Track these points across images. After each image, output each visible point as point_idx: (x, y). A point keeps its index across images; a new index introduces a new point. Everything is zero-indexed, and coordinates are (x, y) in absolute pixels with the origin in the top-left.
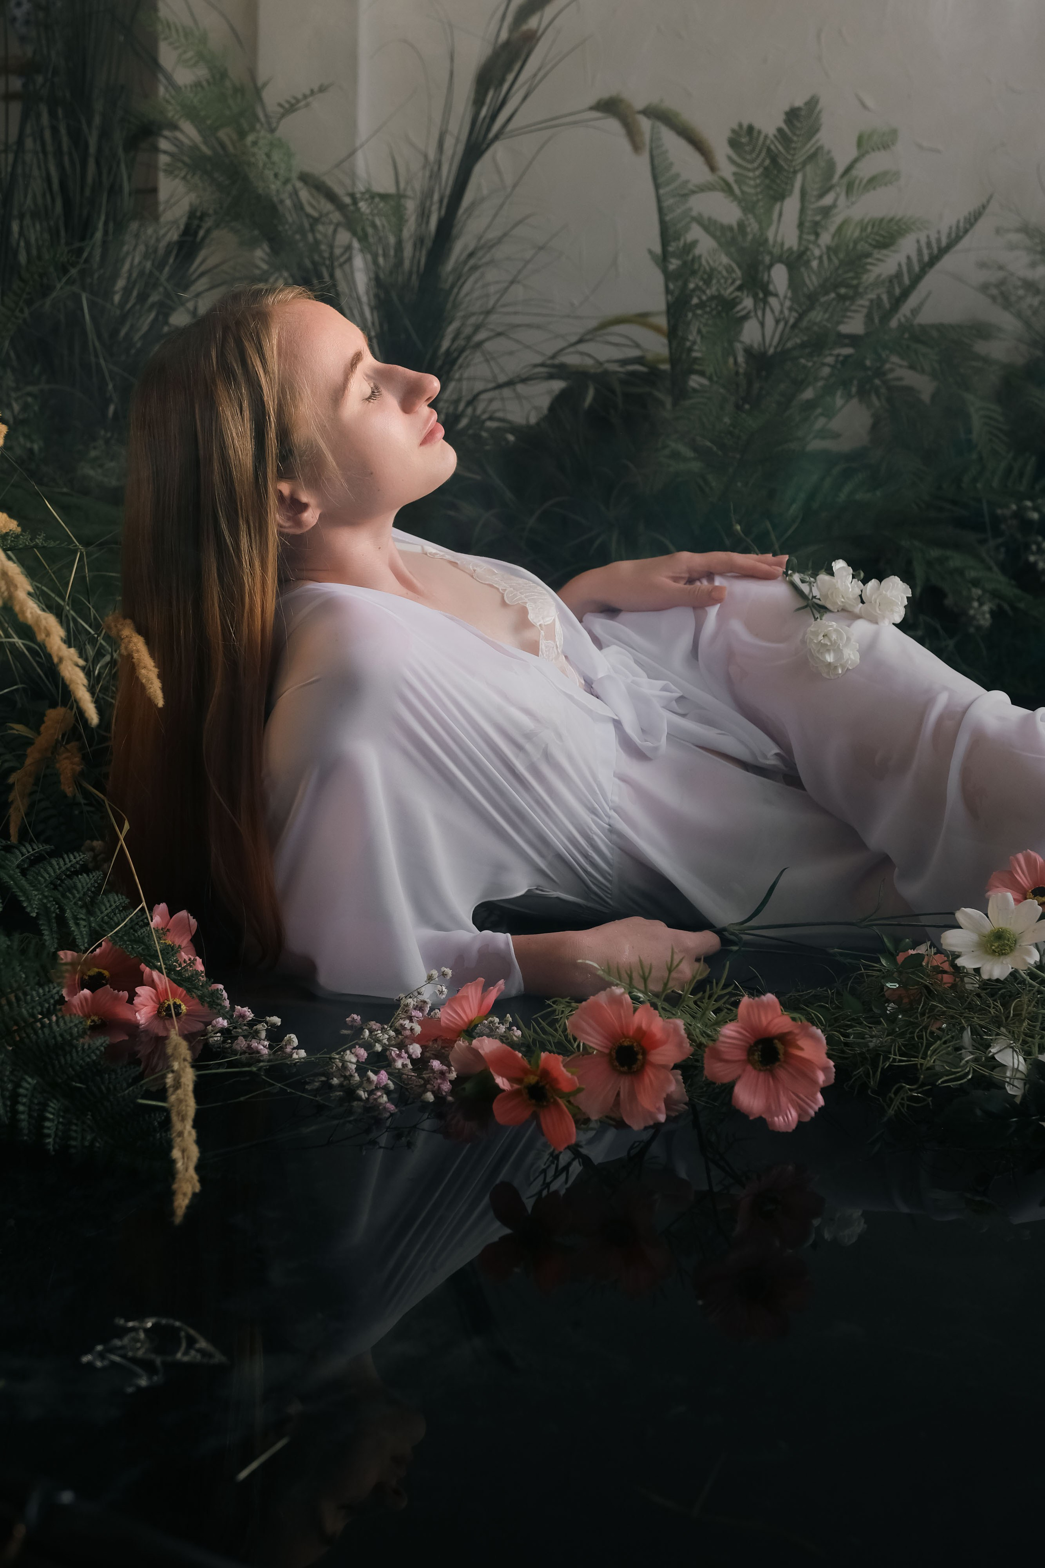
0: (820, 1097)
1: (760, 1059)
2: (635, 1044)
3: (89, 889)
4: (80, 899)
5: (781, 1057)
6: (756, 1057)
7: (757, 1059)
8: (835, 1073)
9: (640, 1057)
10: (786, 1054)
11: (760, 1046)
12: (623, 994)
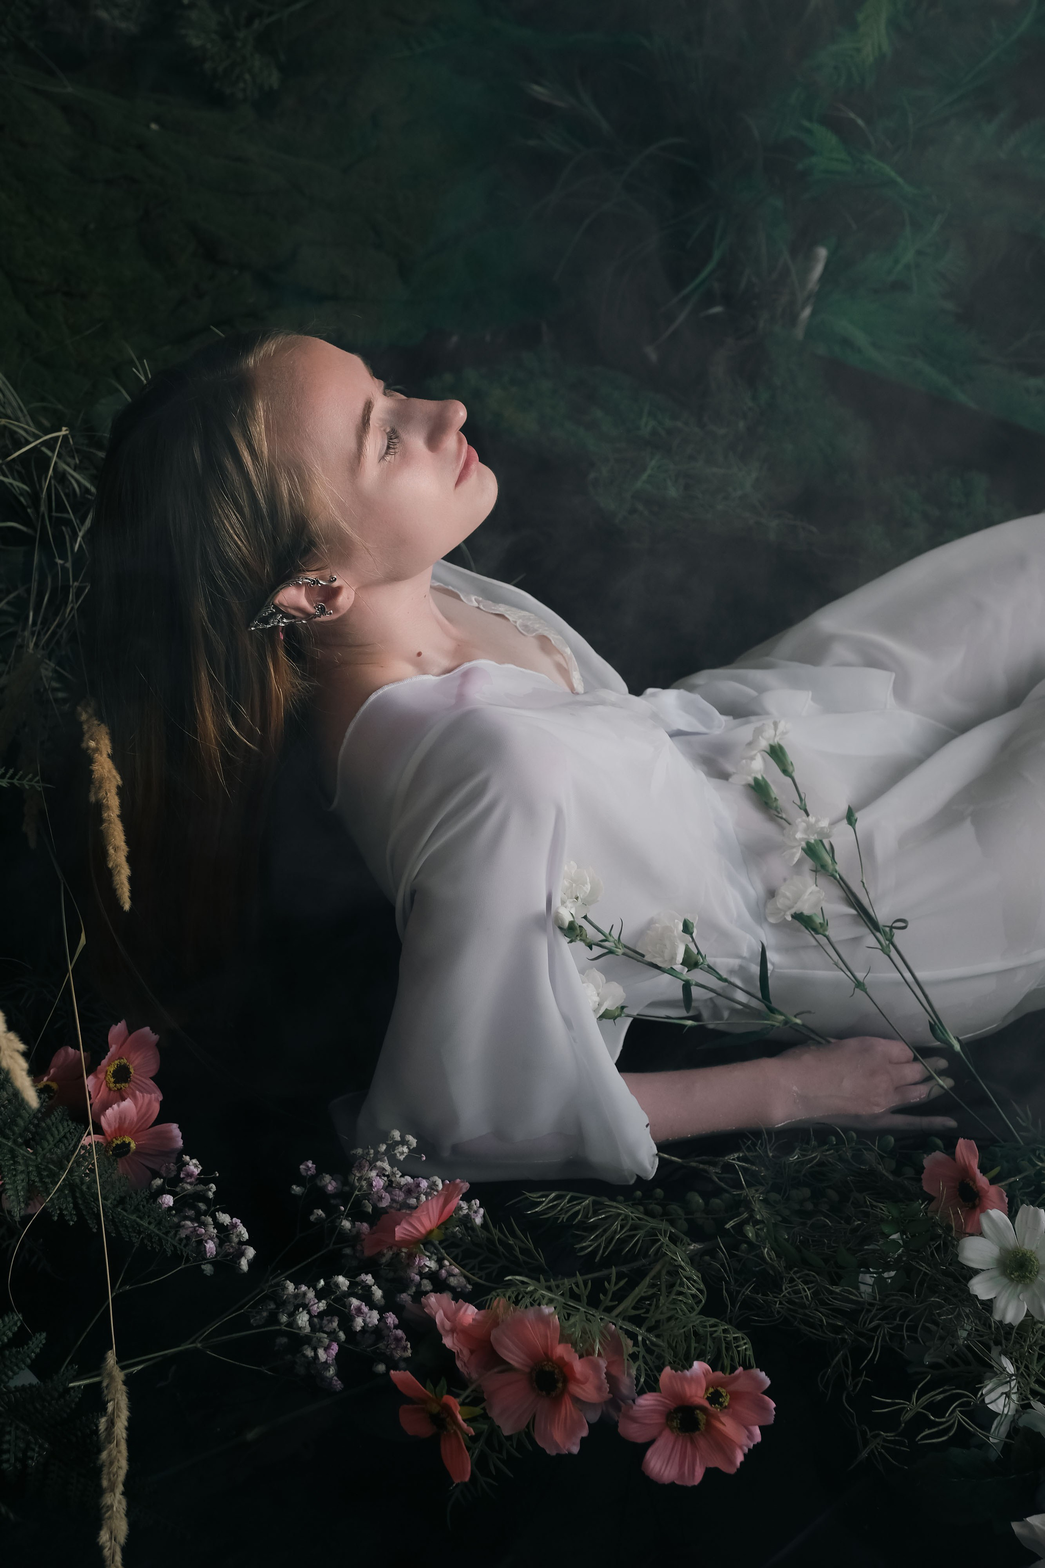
0: (757, 1431)
1: (679, 1426)
2: (556, 1371)
3: (31, 1123)
4: (21, 1136)
5: (702, 1427)
6: (675, 1424)
7: (676, 1426)
8: (775, 1416)
9: (560, 1385)
10: (708, 1424)
11: (680, 1415)
12: (551, 1314)
